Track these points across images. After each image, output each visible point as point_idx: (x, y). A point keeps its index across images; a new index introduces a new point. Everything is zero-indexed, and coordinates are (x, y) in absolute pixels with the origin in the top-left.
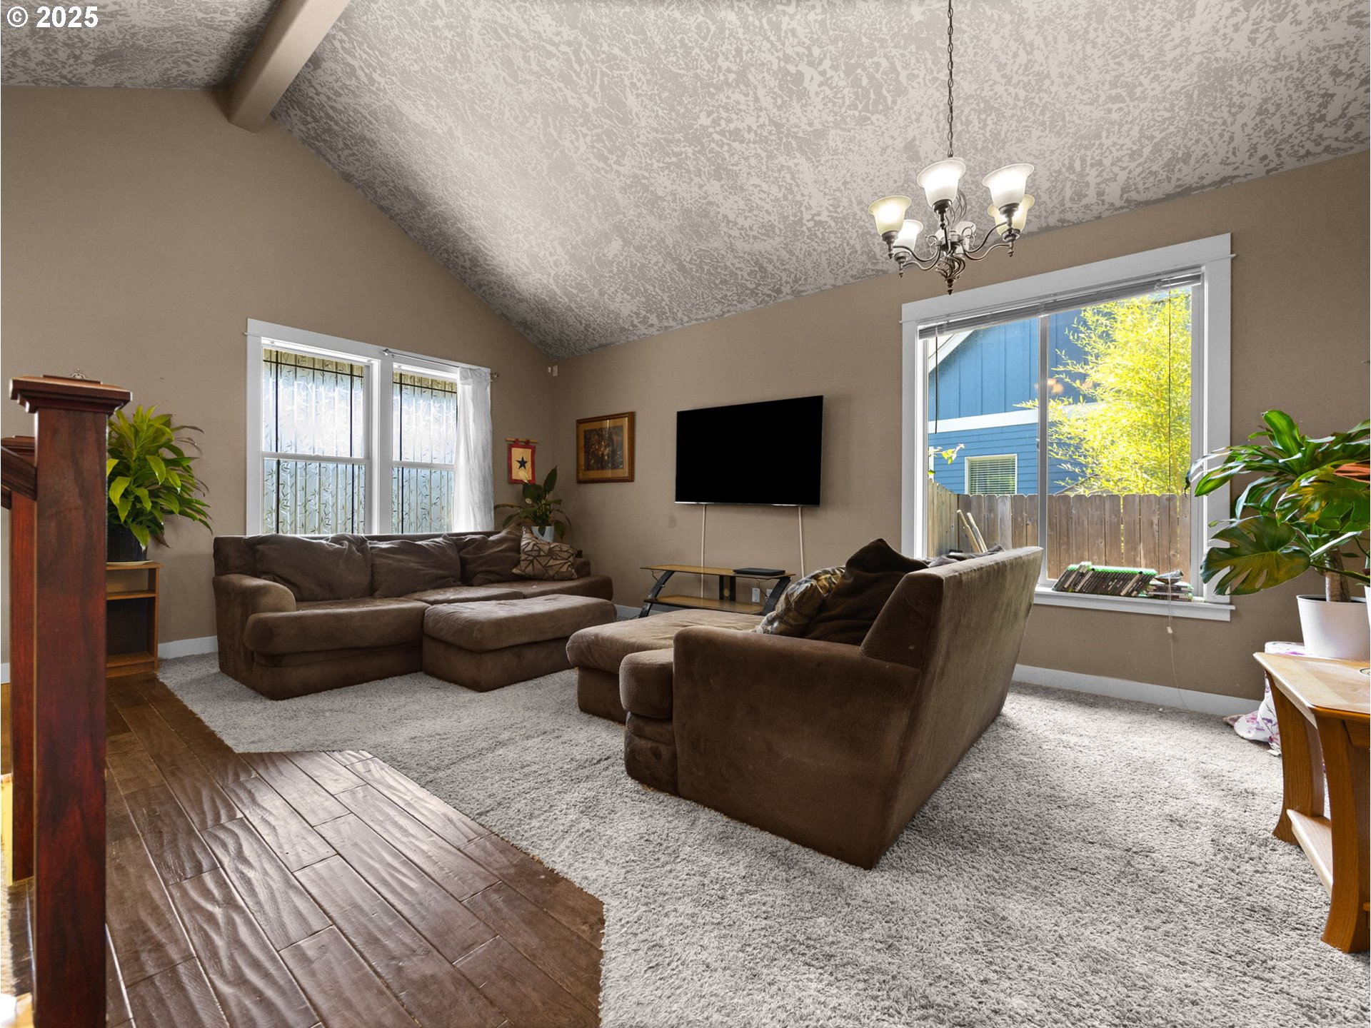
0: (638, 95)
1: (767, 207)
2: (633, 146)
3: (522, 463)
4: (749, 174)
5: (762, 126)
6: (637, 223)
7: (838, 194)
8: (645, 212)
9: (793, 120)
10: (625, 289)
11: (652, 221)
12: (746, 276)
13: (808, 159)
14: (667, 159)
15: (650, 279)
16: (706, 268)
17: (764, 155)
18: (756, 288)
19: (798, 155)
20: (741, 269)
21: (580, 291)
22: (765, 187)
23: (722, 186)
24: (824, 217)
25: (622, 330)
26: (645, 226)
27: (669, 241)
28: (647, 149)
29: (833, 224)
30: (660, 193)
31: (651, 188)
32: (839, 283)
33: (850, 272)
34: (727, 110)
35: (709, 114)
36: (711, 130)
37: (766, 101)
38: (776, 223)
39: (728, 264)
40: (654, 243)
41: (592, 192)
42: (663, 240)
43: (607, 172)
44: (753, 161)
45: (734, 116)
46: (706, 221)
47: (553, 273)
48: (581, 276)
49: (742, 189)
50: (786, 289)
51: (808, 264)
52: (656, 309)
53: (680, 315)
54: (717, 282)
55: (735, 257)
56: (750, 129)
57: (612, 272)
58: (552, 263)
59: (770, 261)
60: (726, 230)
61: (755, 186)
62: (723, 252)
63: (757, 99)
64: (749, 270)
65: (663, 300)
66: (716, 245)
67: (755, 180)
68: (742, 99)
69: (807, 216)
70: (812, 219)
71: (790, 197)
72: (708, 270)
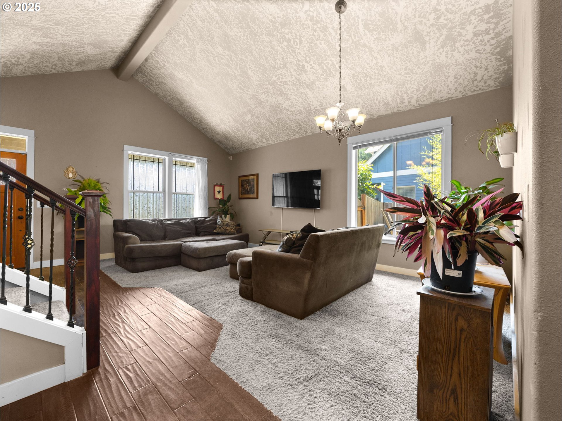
0: (252, 71)
1: (299, 105)
2: (252, 86)
3: (219, 192)
4: (291, 95)
5: (293, 80)
6: (255, 110)
7: (322, 101)
8: (258, 106)
9: (304, 79)
10: (254, 131)
11: (261, 109)
12: (295, 127)
13: (310, 90)
14: (263, 90)
15: (262, 127)
16: (281, 124)
17: (295, 89)
18: (299, 131)
19: (307, 89)
20: (293, 125)
21: (238, 131)
22: (297, 99)
23: (283, 98)
24: (318, 108)
25: (254, 144)
26: (258, 110)
27: (267, 115)
28: (256, 87)
29: (322, 110)
30: (262, 100)
31: (259, 99)
34: (282, 75)
35: (276, 76)
36: (277, 81)
37: (294, 73)
38: (302, 110)
39: (288, 123)
40: (262, 116)
41: (239, 99)
42: (265, 115)
43: (244, 93)
44: (292, 91)
45: (284, 77)
46: (279, 109)
47: (228, 125)
48: (238, 126)
49: (289, 99)
50: (309, 131)
52: (265, 137)
53: (273, 139)
54: (285, 128)
55: (290, 121)
56: (290, 81)
57: (248, 125)
58: (228, 122)
59: (302, 122)
60: (286, 112)
61: (294, 98)
62: (286, 119)
63: (291, 72)
64: (295, 125)
65: (267, 134)
66: (283, 117)
67: (293, 96)
68: (286, 72)
69: (312, 108)
71: (306, 102)
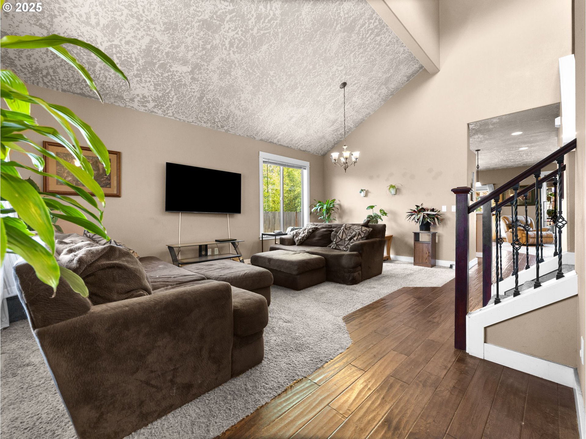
0: (268, 49)
1: (254, 105)
2: (247, 55)
4: (262, 94)
5: (279, 88)
6: (208, 72)
7: (271, 115)
8: (218, 72)
9: (285, 94)
10: (156, 85)
11: (215, 77)
12: (219, 117)
13: (276, 103)
14: (249, 69)
15: (179, 91)
16: (210, 105)
17: (271, 93)
18: (217, 122)
19: (276, 101)
20: (221, 113)
22: (260, 100)
23: (252, 90)
24: (261, 118)
25: (120, 97)
26: (210, 75)
27: (210, 87)
28: (248, 61)
29: (261, 120)
30: (232, 74)
31: (232, 70)
32: (242, 135)
33: (248, 134)
34: (279, 77)
35: (275, 73)
36: (270, 76)
37: (287, 85)
38: (250, 110)
39: (220, 109)
40: (204, 83)
41: (209, 47)
42: (209, 85)
43: (225, 49)
44: (267, 92)
45: (278, 80)
46: (233, 93)
48: (137, 60)
49: (255, 96)
50: (226, 128)
51: (242, 126)
52: (160, 102)
53: (170, 111)
54: (207, 111)
55: (225, 109)
56: (276, 86)
57: (162, 74)
58: (127, 39)
59: (233, 118)
60: (235, 100)
61: (259, 98)
62: (224, 105)
63: (286, 83)
64: (224, 115)
65: (171, 102)
66: (225, 101)
68: (284, 79)
69: (258, 114)
70: (258, 116)
71: (262, 107)
72: (210, 106)
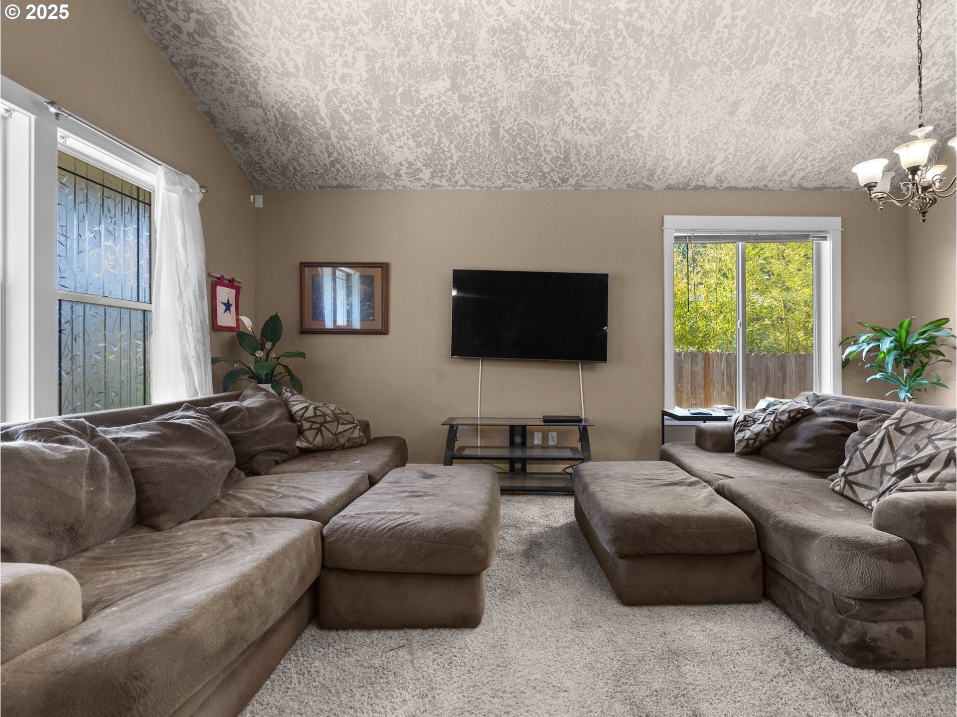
1: (612, 107)
3: (228, 306)
4: (620, 72)
5: (661, 36)
6: (481, 72)
7: (668, 118)
8: (499, 64)
9: (687, 44)
10: (415, 136)
11: (500, 78)
12: (548, 161)
13: (671, 81)
14: (561, 23)
15: (453, 134)
16: (519, 140)
17: (644, 61)
18: (549, 173)
19: (667, 74)
20: (548, 152)
21: (355, 119)
22: (623, 90)
23: (590, 72)
24: (644, 133)
25: (381, 176)
26: (488, 79)
27: (501, 104)
29: (646, 140)
30: (529, 53)
31: (524, 44)
32: (615, 188)
33: (629, 182)
36: (621, 16)
37: (681, 17)
38: (607, 124)
39: (541, 144)
40: (485, 99)
42: (496, 100)
44: (631, 63)
45: (648, 15)
46: (552, 99)
47: (331, 87)
48: (369, 103)
49: (604, 83)
50: (572, 181)
51: (605, 166)
52: (436, 165)
53: (458, 177)
54: (519, 157)
55: (552, 140)
56: (651, 34)
57: (413, 111)
58: (339, 74)
59: (578, 154)
60: (563, 113)
61: (617, 85)
62: (545, 132)
64: (555, 155)
65: (451, 158)
66: (543, 123)
67: (620, 80)
69: (634, 127)
70: (636, 131)
71: (635, 106)
72: (519, 144)
